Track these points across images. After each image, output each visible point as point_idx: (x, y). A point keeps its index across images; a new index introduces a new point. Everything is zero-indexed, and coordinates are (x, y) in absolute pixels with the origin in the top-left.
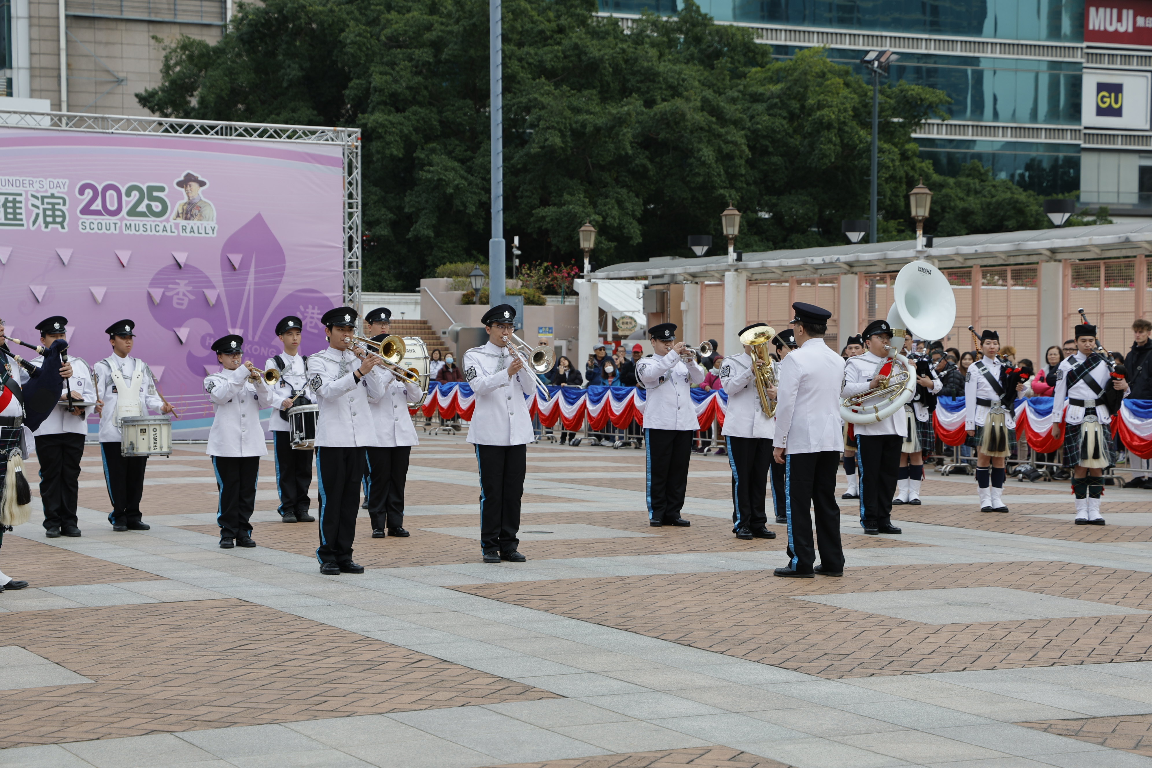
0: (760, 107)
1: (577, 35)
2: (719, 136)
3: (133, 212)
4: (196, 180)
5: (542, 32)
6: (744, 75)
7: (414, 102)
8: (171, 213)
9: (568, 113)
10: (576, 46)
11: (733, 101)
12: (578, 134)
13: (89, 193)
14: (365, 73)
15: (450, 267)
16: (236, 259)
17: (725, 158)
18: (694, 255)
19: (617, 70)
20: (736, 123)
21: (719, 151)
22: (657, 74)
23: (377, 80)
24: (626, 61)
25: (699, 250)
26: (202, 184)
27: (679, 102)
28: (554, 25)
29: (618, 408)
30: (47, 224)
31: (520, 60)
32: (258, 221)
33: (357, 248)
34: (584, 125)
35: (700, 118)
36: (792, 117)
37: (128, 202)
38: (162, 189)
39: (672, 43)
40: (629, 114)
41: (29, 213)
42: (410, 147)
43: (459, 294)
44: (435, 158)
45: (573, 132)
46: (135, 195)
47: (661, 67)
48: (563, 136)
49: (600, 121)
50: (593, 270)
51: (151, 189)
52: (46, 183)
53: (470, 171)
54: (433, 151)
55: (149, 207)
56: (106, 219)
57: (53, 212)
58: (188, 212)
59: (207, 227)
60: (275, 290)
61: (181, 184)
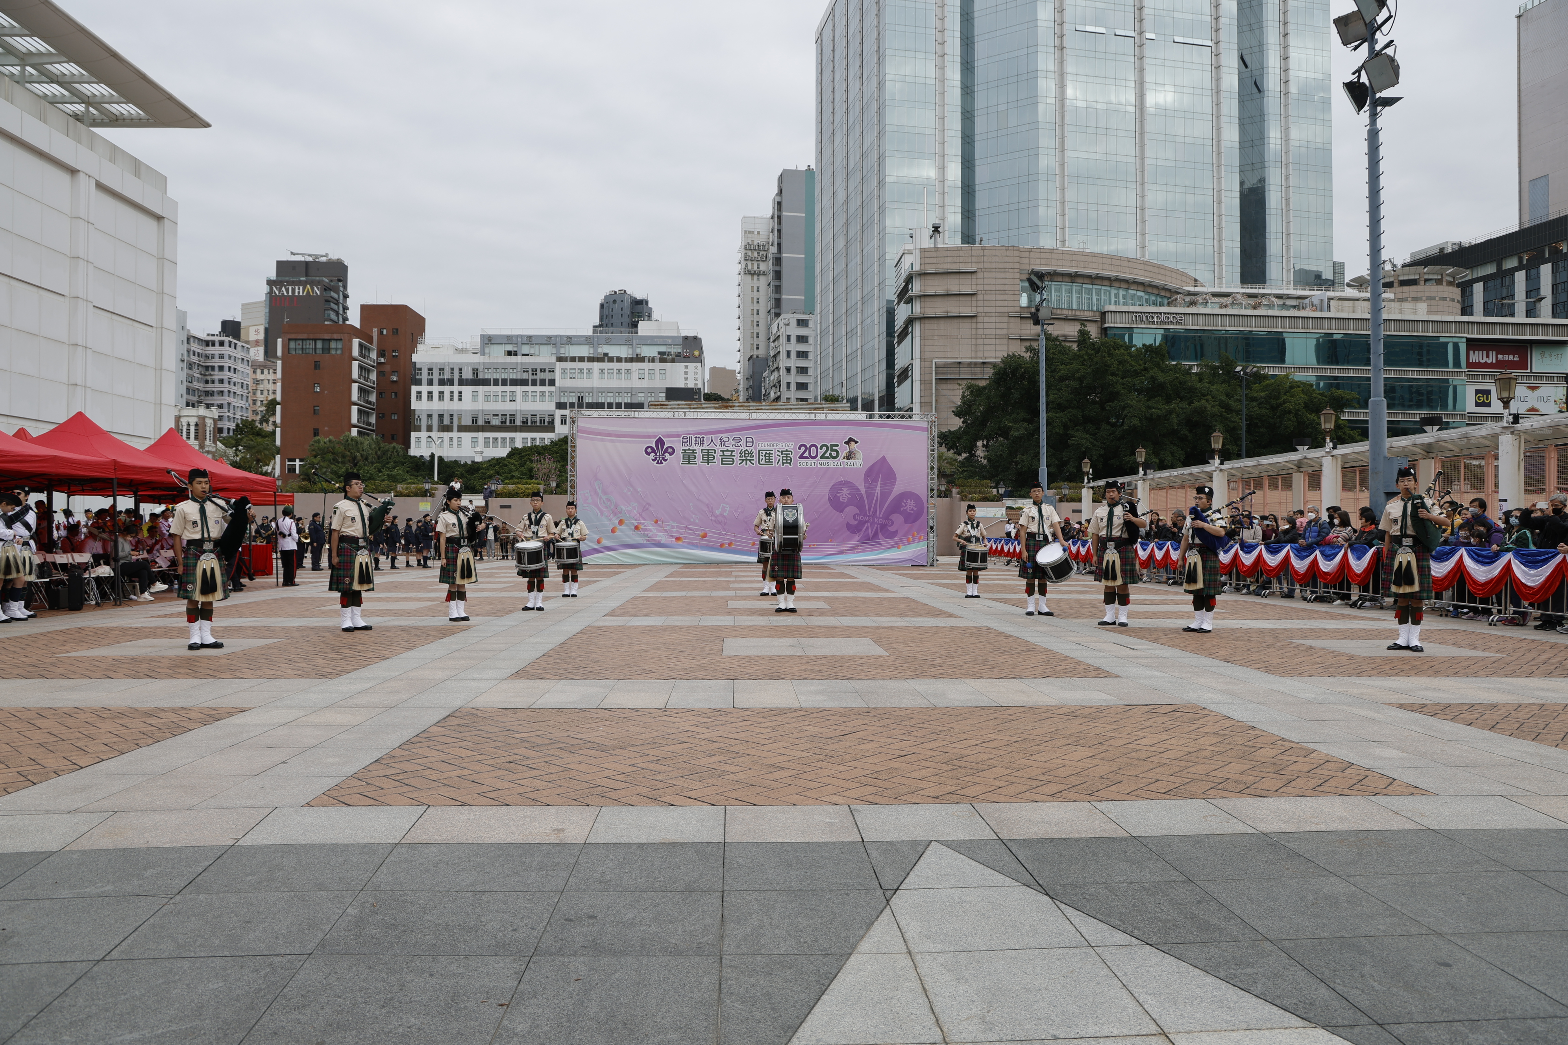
0: (1254, 404)
2: (1227, 418)
4: (854, 441)
5: (1135, 370)
8: (841, 457)
10: (1152, 377)
13: (803, 448)
22: (1196, 389)
24: (1180, 383)
26: (856, 442)
28: (1142, 367)
30: (783, 464)
31: (1123, 384)
32: (884, 459)
34: (1152, 415)
35: (1216, 410)
36: (1271, 408)
37: (821, 452)
38: (837, 446)
39: (1215, 374)
40: (1174, 408)
41: (776, 458)
46: (824, 449)
47: (1198, 385)
48: (1140, 420)
49: (1159, 412)
50: (1089, 482)
51: (832, 446)
52: (784, 444)
55: (830, 454)
56: (811, 461)
57: (786, 458)
58: (849, 456)
59: (858, 463)
60: (891, 492)
61: (846, 443)
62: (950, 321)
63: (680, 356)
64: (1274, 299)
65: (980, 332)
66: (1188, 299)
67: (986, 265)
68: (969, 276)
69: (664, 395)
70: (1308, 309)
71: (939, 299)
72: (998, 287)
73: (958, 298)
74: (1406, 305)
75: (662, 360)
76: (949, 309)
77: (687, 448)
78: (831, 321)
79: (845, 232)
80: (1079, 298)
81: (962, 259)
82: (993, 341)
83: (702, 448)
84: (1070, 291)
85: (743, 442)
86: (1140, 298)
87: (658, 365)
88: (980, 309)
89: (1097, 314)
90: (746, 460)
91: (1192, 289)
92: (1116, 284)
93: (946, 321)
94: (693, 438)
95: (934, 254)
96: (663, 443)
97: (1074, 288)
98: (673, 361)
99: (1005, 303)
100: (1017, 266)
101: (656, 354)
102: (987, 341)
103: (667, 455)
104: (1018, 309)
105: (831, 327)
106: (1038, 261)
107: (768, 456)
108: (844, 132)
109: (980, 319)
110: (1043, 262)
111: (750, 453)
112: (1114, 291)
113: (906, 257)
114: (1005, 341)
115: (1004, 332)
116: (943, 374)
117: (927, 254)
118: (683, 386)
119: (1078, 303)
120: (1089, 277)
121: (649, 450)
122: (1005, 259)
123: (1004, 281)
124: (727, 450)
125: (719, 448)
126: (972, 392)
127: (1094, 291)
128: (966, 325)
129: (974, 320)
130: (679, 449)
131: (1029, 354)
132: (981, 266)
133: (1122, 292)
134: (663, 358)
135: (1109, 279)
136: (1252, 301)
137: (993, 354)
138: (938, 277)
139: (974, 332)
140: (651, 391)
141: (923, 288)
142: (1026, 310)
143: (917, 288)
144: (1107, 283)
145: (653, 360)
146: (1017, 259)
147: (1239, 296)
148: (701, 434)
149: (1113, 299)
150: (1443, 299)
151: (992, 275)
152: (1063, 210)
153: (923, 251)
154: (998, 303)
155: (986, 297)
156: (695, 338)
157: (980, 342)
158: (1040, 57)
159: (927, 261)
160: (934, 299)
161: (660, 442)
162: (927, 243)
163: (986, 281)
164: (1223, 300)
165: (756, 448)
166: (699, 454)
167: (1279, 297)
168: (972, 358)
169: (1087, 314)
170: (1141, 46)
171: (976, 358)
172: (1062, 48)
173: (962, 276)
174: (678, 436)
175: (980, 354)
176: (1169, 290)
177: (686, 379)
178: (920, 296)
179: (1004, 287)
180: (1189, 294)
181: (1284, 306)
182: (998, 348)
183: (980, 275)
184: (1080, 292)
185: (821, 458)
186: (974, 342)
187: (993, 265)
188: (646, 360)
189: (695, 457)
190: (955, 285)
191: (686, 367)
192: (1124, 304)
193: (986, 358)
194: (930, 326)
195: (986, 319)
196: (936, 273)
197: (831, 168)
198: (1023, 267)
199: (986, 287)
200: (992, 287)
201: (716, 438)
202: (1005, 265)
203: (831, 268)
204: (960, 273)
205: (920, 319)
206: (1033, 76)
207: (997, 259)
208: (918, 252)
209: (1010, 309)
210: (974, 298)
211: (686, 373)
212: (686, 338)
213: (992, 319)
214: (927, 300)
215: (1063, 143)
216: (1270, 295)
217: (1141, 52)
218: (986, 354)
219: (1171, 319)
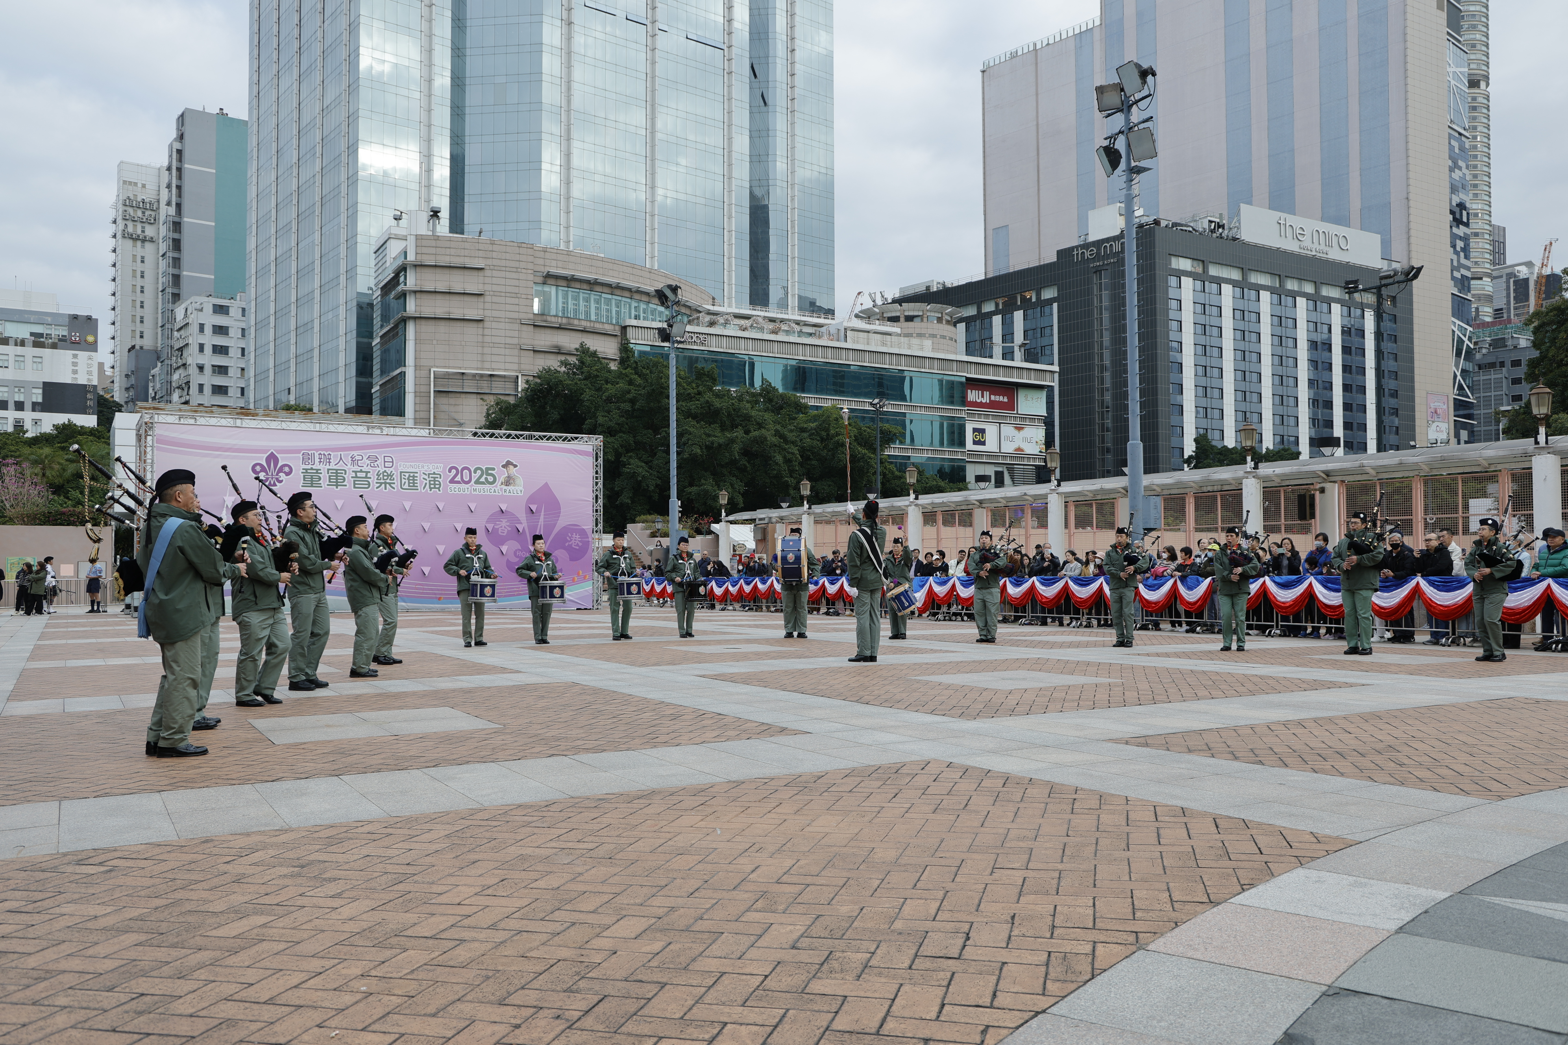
0: (805, 435)
1: (708, 396)
2: (785, 449)
3: (477, 482)
4: (512, 464)
6: (795, 419)
7: (621, 431)
8: (498, 483)
9: (704, 436)
10: (707, 402)
11: (791, 431)
12: (709, 448)
13: (453, 471)
14: (595, 416)
15: (643, 517)
16: (534, 508)
17: (788, 461)
18: (781, 507)
19: (729, 415)
20: (793, 443)
21: (785, 457)
22: (751, 417)
23: (600, 420)
24: (734, 410)
25: (784, 505)
26: (515, 466)
27: (763, 431)
28: (695, 391)
29: (747, 589)
30: (431, 489)
32: (546, 486)
33: (600, 502)
34: (712, 443)
35: (775, 440)
36: (822, 440)
37: (475, 477)
38: (493, 469)
41: (421, 483)
42: (618, 455)
43: (649, 532)
44: (632, 461)
45: (707, 447)
46: (479, 473)
47: (753, 413)
48: (701, 448)
49: (721, 441)
50: (727, 516)
51: (488, 469)
52: (431, 466)
53: (651, 468)
54: (631, 457)
55: (486, 479)
56: (463, 486)
57: (434, 482)
58: (508, 482)
59: (518, 490)
60: (555, 525)
61: (503, 466)
62: (452, 323)
63: (65, 341)
64: (794, 325)
65: (487, 339)
66: (708, 318)
67: (496, 262)
68: (475, 273)
69: (40, 391)
70: (825, 337)
71: (439, 297)
72: (509, 289)
73: (462, 298)
74: (915, 341)
75: (37, 345)
76: (452, 310)
77: (309, 467)
78: (272, 311)
79: (295, 202)
80: (597, 308)
81: (467, 253)
82: (502, 351)
83: (328, 467)
84: (587, 300)
85: (380, 461)
86: (661, 313)
87: (29, 351)
88: (488, 313)
89: (617, 328)
90: (385, 483)
91: (711, 308)
92: (637, 296)
93: (447, 323)
94: (316, 454)
95: (433, 243)
96: (276, 461)
97: (593, 297)
98: (54, 346)
99: (516, 308)
100: (530, 266)
101: (28, 336)
102: (495, 351)
103: (282, 476)
104: (531, 316)
105: (272, 319)
106: (554, 263)
107: (412, 479)
108: (295, 75)
109: (487, 324)
110: (560, 264)
111: (390, 476)
112: (634, 304)
113: (392, 241)
114: (516, 352)
115: (515, 341)
116: (443, 385)
117: (425, 243)
118: (69, 381)
119: (597, 315)
120: (609, 286)
121: (258, 468)
122: (517, 257)
123: (516, 283)
124: (361, 471)
125: (350, 468)
126: (500, 409)
127: (613, 302)
128: (471, 329)
129: (481, 325)
130: (299, 467)
131: (563, 369)
132: (489, 262)
133: (643, 306)
134: (38, 341)
135: (629, 290)
136: (771, 326)
137: (502, 366)
138: (438, 270)
139: (480, 338)
140: (20, 385)
141: (419, 282)
142: (540, 318)
143: (411, 281)
144: (627, 294)
145: (22, 343)
146: (531, 259)
147: (760, 320)
148: (326, 450)
149: (633, 313)
150: (943, 337)
151: (503, 274)
152: (568, 207)
153: (418, 238)
154: (508, 307)
155: (495, 299)
156: (89, 318)
157: (487, 350)
158: (546, 29)
159: (425, 250)
160: (433, 296)
161: (272, 458)
162: (423, 229)
163: (495, 281)
164: (743, 322)
165: (396, 470)
166: (324, 475)
167: (798, 323)
168: (477, 369)
169: (607, 327)
170: (654, 36)
171: (482, 369)
172: (570, 23)
173: (467, 272)
174: (298, 452)
175: (487, 365)
176: (689, 307)
177: (75, 372)
178: (415, 292)
179: (516, 290)
180: (709, 313)
181: (801, 333)
182: (508, 359)
183: (488, 273)
184: (597, 302)
185: (478, 482)
186: (480, 350)
187: (503, 263)
188: (11, 342)
189: (320, 479)
190: (458, 282)
191: (75, 356)
192: (644, 319)
193: (493, 370)
194: (427, 328)
195: (494, 325)
196: (436, 266)
197: (274, 119)
198: (537, 268)
199: (495, 288)
200: (502, 289)
201: (347, 456)
202: (516, 264)
203: (273, 245)
204: (465, 268)
205: (415, 318)
206: (537, 48)
207: (508, 256)
208: (413, 238)
209: (522, 316)
210: (481, 299)
211: (75, 364)
212: (75, 317)
213: (502, 325)
214: (424, 296)
215: (569, 131)
216: (789, 320)
217: (654, 42)
218: (494, 366)
219: (695, 339)
